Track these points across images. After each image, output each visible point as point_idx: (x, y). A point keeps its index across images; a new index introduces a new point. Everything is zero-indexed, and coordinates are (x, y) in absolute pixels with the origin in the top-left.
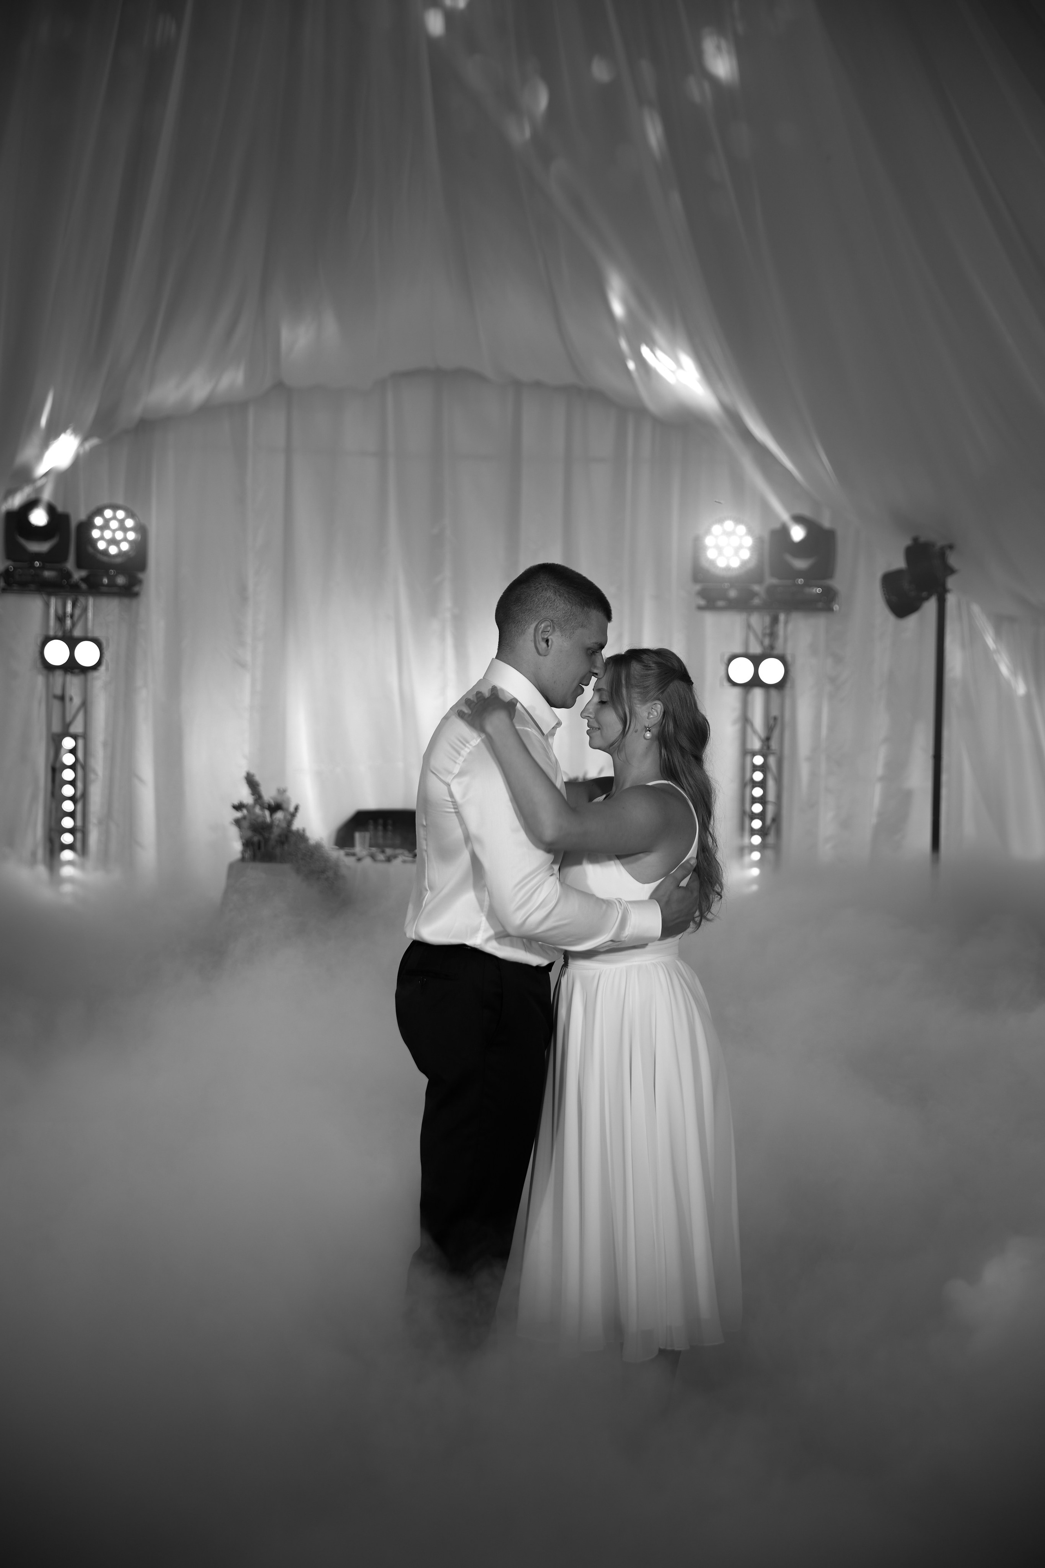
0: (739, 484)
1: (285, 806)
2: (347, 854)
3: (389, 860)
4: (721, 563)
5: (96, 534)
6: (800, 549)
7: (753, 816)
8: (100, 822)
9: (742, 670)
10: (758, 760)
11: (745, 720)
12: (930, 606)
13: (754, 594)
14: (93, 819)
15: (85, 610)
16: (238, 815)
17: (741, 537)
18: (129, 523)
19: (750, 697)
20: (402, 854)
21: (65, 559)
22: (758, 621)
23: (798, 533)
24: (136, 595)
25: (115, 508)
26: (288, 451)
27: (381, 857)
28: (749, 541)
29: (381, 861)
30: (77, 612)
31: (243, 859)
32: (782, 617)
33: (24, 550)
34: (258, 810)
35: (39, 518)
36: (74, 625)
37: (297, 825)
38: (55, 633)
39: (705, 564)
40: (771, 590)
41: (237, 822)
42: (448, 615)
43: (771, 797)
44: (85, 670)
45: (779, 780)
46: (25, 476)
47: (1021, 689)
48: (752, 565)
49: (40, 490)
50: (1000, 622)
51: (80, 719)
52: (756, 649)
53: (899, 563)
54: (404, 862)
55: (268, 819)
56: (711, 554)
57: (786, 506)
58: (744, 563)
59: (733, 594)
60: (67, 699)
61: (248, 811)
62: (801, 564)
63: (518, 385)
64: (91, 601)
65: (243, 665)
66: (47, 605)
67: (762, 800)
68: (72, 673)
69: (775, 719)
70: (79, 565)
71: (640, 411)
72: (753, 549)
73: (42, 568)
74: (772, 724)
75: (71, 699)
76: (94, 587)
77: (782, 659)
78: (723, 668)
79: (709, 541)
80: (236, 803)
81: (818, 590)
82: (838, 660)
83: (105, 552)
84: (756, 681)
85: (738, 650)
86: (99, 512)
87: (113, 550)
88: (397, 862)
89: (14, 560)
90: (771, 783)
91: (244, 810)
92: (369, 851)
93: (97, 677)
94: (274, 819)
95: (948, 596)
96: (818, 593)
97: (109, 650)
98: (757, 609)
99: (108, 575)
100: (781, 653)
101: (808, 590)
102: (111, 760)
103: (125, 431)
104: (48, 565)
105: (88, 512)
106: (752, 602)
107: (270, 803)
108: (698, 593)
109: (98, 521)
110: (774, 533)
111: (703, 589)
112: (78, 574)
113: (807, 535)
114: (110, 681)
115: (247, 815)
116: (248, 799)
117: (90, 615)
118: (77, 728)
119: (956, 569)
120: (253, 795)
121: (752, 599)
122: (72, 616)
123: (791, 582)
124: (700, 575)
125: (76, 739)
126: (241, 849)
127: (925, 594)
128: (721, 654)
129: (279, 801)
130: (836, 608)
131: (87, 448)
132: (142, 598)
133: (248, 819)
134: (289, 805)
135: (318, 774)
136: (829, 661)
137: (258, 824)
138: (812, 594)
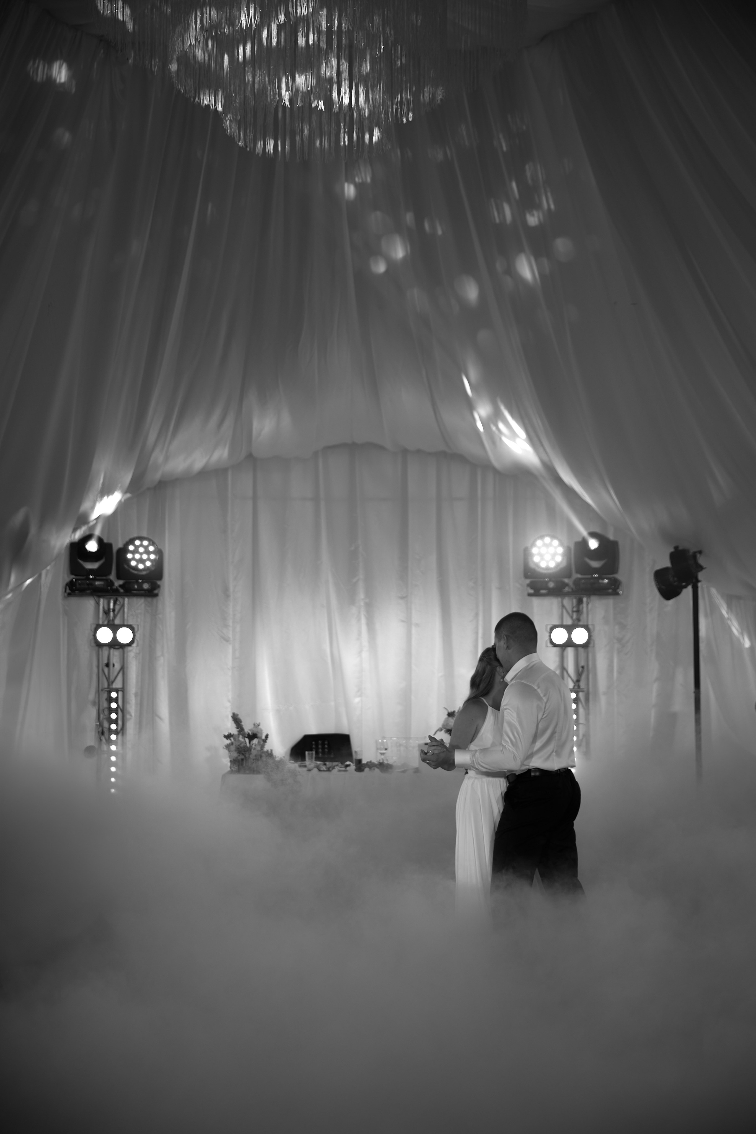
0: (552, 511)
1: (259, 735)
2: (300, 766)
3: (329, 770)
4: (543, 565)
5: (129, 556)
6: (595, 554)
8: (134, 749)
9: (560, 636)
11: (563, 668)
12: (687, 592)
13: (566, 585)
15: (123, 606)
16: (228, 742)
17: (556, 548)
18: (151, 548)
19: (565, 653)
20: (337, 765)
21: (110, 573)
22: (569, 602)
23: (593, 544)
24: (156, 595)
25: (141, 539)
26: (255, 498)
27: (324, 768)
28: (561, 550)
29: (324, 771)
30: (117, 607)
31: (231, 772)
32: (585, 599)
33: (83, 568)
34: (241, 738)
35: (92, 546)
36: (115, 617)
37: (267, 748)
38: (103, 622)
39: (532, 566)
40: (576, 582)
41: (228, 747)
42: (362, 604)
43: (582, 720)
44: (122, 646)
45: (587, 709)
46: (83, 519)
47: (747, 644)
48: (564, 564)
49: (94, 527)
50: (730, 599)
51: (120, 678)
52: (568, 622)
53: (666, 563)
54: (339, 771)
55: (248, 745)
56: (536, 559)
57: (586, 527)
58: (558, 565)
59: (551, 585)
60: (111, 666)
61: (234, 739)
62: (595, 564)
63: (405, 452)
64: (126, 600)
65: (227, 640)
66: (98, 604)
68: (114, 648)
69: (583, 667)
70: (119, 577)
71: (487, 467)
72: (564, 555)
73: (94, 579)
74: (581, 671)
75: (114, 665)
76: (128, 591)
77: (586, 627)
78: (548, 634)
79: (534, 551)
80: (226, 734)
81: (606, 581)
82: (623, 627)
83: (136, 568)
84: (570, 643)
85: (556, 622)
86: (131, 542)
87: (141, 566)
88: (335, 771)
89: (76, 575)
90: (581, 710)
91: (232, 739)
92: (315, 764)
93: (130, 651)
94: (253, 744)
95: (699, 584)
96: (608, 583)
97: (139, 632)
98: (568, 594)
99: (137, 582)
100: (585, 624)
101: (601, 581)
102: (140, 705)
103: (149, 489)
104: (98, 578)
105: (124, 542)
106: (564, 590)
107: (249, 734)
108: (528, 585)
109: (131, 548)
110: (577, 544)
111: (531, 583)
112: (118, 583)
113: (600, 545)
114: (139, 654)
115: (234, 742)
116: (234, 731)
117: (126, 610)
118: (118, 684)
119: (704, 566)
120: (237, 728)
121: (564, 588)
122: (114, 610)
123: (589, 576)
124: (529, 573)
125: (117, 692)
126: (229, 764)
127: (684, 584)
128: (546, 626)
129: (255, 732)
130: (621, 592)
131: (123, 500)
132: (160, 597)
133: (234, 744)
134: (262, 734)
135: (278, 711)
136: (617, 627)
137: (241, 748)
138: (603, 583)
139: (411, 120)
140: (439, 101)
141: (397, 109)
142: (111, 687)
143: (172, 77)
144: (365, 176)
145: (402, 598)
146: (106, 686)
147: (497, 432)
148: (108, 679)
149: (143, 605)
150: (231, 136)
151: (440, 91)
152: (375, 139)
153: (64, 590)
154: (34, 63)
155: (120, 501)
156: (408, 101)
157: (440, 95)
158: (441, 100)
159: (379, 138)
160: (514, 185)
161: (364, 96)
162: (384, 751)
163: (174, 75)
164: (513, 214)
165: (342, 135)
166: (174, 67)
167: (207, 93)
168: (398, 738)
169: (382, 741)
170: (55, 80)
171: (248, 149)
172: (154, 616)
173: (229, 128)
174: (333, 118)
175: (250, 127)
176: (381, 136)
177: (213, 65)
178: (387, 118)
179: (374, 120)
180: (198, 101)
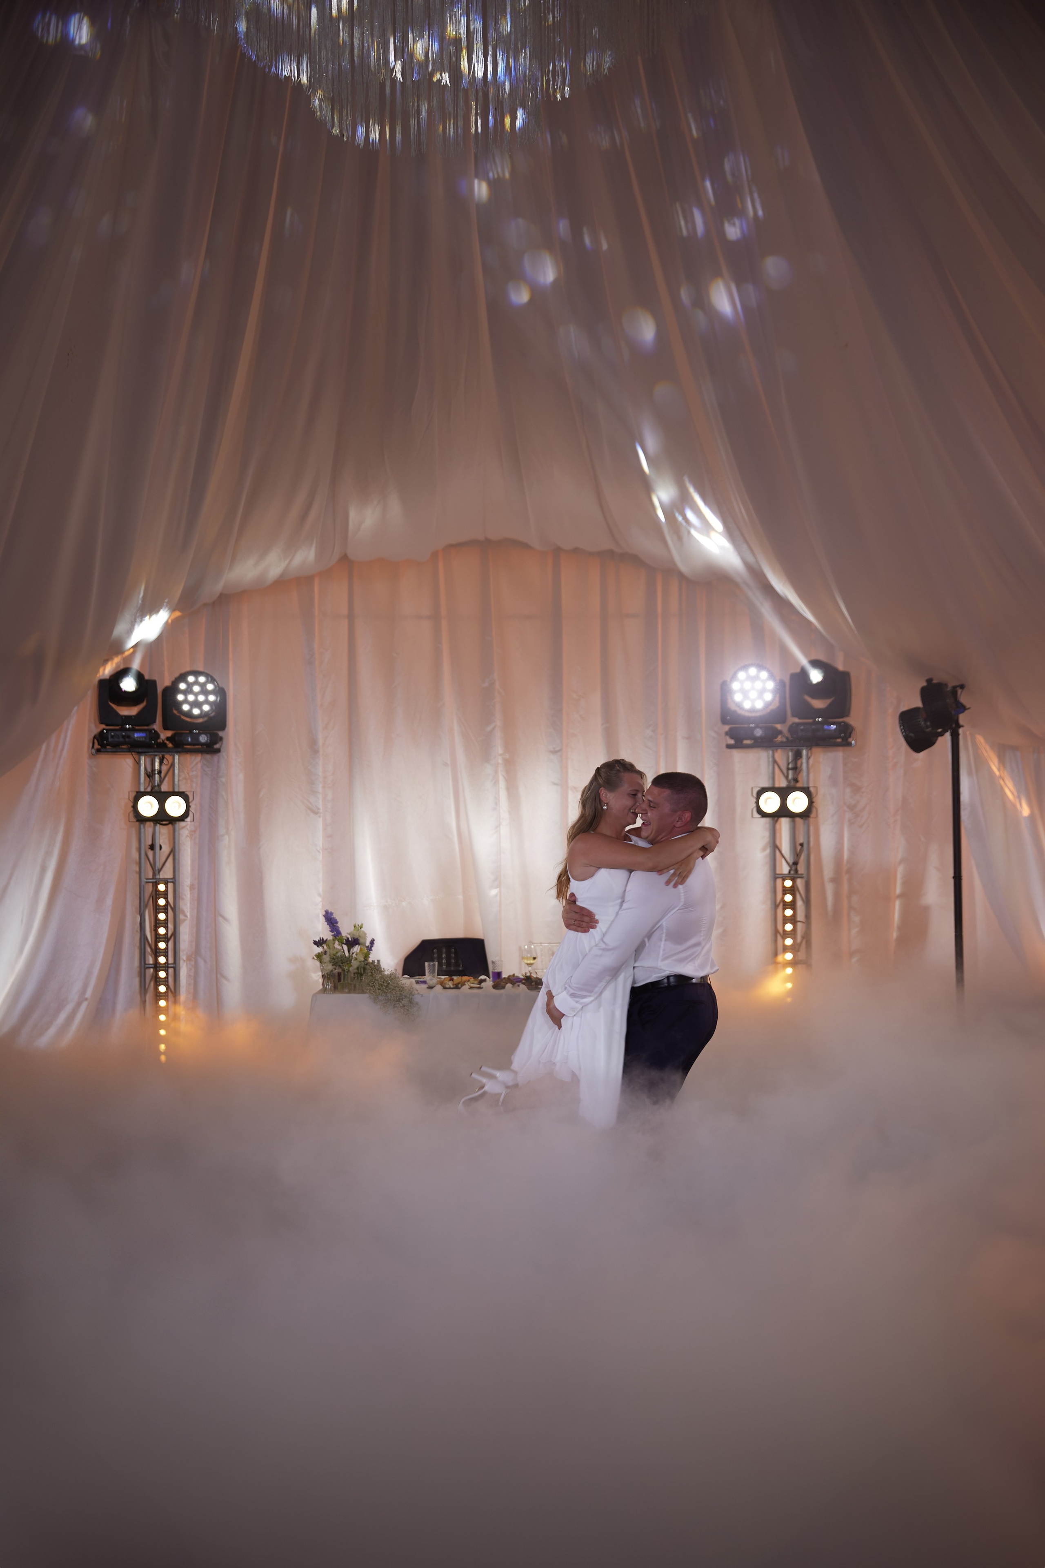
0: (759, 630)
1: (361, 941)
2: (417, 982)
3: (457, 987)
4: (747, 705)
5: (180, 697)
6: (818, 690)
7: (785, 935)
8: (189, 959)
9: (770, 802)
10: (788, 883)
11: (775, 847)
12: (945, 741)
13: (779, 733)
14: (183, 956)
15: (173, 765)
16: (319, 950)
17: (764, 682)
18: (210, 687)
19: (777, 826)
20: (469, 981)
21: (154, 722)
22: (783, 757)
23: (816, 676)
24: (218, 751)
25: (196, 674)
26: (351, 617)
27: (450, 984)
28: (771, 685)
29: (450, 988)
30: (165, 768)
31: (324, 990)
32: (804, 752)
33: (117, 714)
34: (337, 945)
35: (129, 684)
36: (162, 782)
37: (372, 957)
38: (145, 789)
39: (733, 707)
40: (793, 729)
41: (319, 957)
42: (500, 761)
43: (801, 916)
44: (173, 821)
45: (807, 902)
46: (117, 648)
47: (1025, 811)
48: (776, 704)
49: (131, 658)
50: (1003, 750)
51: (169, 864)
52: (782, 783)
53: (916, 702)
54: (471, 988)
55: (347, 954)
56: (738, 697)
57: (805, 653)
58: (767, 705)
59: (759, 733)
60: (157, 848)
61: (328, 946)
62: (819, 704)
63: (557, 551)
64: (177, 757)
65: (316, 813)
66: (138, 763)
67: (793, 920)
68: (161, 823)
69: (802, 845)
70: (166, 727)
71: (671, 571)
72: (775, 692)
73: (133, 730)
74: (800, 849)
75: (161, 848)
76: (179, 745)
77: (806, 791)
78: (754, 801)
79: (735, 686)
80: (317, 939)
81: (833, 727)
82: (856, 789)
83: (189, 714)
84: (783, 811)
85: (766, 785)
86: (183, 677)
87: (196, 711)
88: (465, 988)
89: (107, 725)
90: (800, 903)
91: (325, 946)
92: (438, 979)
93: (183, 827)
94: (353, 954)
95: (961, 731)
96: (835, 729)
97: (194, 802)
98: (781, 745)
99: (191, 732)
100: (805, 786)
101: (826, 727)
102: (198, 901)
103: (205, 605)
104: (137, 728)
105: (173, 679)
106: (776, 740)
107: (348, 938)
108: (727, 734)
109: (182, 686)
110: (793, 676)
111: (731, 729)
112: (164, 735)
113: (824, 677)
114: (195, 831)
115: (328, 950)
116: (327, 935)
117: (176, 772)
118: (167, 873)
119: (967, 707)
120: (332, 931)
121: (776, 738)
122: (160, 772)
123: (811, 721)
124: (729, 717)
125: (166, 884)
126: (321, 980)
127: (940, 730)
128: (752, 789)
129: (356, 937)
130: (853, 742)
131: (170, 621)
132: (223, 754)
133: (328, 953)
134: (365, 939)
135: (385, 908)
136: (848, 790)
137: (338, 958)
138: (830, 730)
139: (567, 96)
140: (606, 71)
141: (548, 82)
142: (157, 877)
143: (240, 39)
144: (502, 169)
145: (554, 752)
146: (151, 876)
147: (684, 523)
148: (153, 867)
149: (199, 765)
150: (321, 121)
151: (607, 56)
152: (519, 123)
153: (91, 745)
154: (44, 17)
155: (167, 623)
156: (563, 71)
157: (607, 61)
158: (609, 68)
159: (524, 121)
160: (708, 184)
161: (505, 65)
162: (532, 961)
163: (243, 37)
164: (705, 223)
165: (473, 119)
166: (242, 26)
167: (287, 59)
168: (549, 943)
169: (529, 947)
170: (73, 40)
171: (345, 139)
172: (215, 779)
173: (318, 110)
174: (461, 94)
175: (347, 106)
176: (527, 120)
177: (295, 22)
178: (535, 96)
179: (516, 100)
180: (275, 72)
